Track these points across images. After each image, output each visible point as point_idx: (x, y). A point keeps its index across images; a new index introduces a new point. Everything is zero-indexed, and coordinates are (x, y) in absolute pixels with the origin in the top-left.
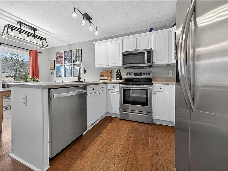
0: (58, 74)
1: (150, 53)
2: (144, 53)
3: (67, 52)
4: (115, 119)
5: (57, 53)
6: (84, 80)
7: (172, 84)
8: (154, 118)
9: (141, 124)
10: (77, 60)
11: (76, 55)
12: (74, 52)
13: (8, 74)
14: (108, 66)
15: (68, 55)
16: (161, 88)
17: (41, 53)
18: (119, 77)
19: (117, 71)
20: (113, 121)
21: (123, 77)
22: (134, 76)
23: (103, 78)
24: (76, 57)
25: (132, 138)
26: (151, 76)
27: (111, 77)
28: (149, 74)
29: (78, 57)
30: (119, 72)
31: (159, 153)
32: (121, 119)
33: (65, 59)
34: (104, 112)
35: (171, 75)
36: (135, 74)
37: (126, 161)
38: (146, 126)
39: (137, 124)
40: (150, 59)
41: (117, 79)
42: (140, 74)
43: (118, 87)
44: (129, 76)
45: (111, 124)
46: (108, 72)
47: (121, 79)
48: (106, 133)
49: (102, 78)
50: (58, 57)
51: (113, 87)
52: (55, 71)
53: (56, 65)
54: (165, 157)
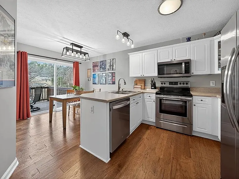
0: (94, 81)
1: (188, 64)
2: (181, 64)
3: (102, 61)
4: (152, 126)
5: (93, 63)
6: (122, 89)
7: (216, 96)
8: (193, 130)
9: (179, 135)
10: (111, 69)
11: (110, 64)
12: (108, 61)
13: (47, 78)
14: (142, 76)
15: (102, 64)
16: (202, 100)
17: (81, 63)
18: (154, 86)
19: (152, 81)
20: (150, 128)
21: (157, 85)
22: (170, 86)
23: (137, 86)
24: (110, 66)
25: (173, 147)
26: (189, 85)
27: (145, 86)
28: (187, 84)
29: (112, 66)
30: (153, 81)
31: (203, 164)
32: (157, 127)
33: (100, 67)
34: (141, 120)
35: (213, 85)
36: (171, 83)
37: (170, 166)
38: (185, 137)
39: (175, 134)
40: (188, 70)
41: (152, 89)
42: (176, 83)
43: (154, 96)
44: (164, 85)
45: (148, 131)
46: (142, 81)
47: (155, 88)
48: (146, 140)
49: (135, 86)
50: (94, 66)
51: (150, 96)
52: (92, 78)
53: (92, 73)
54: (209, 168)
